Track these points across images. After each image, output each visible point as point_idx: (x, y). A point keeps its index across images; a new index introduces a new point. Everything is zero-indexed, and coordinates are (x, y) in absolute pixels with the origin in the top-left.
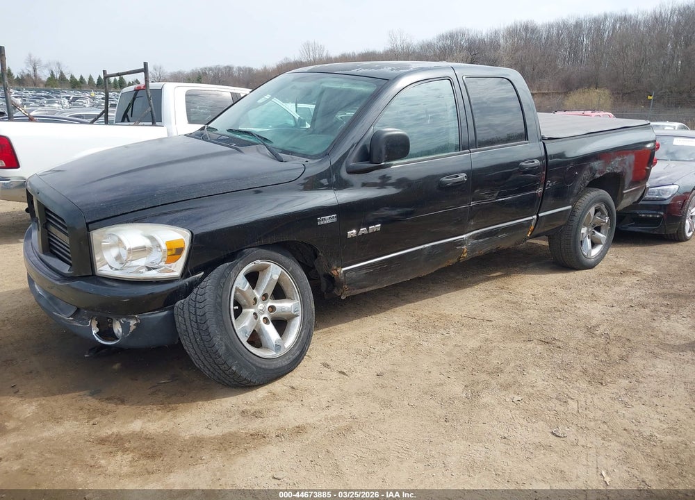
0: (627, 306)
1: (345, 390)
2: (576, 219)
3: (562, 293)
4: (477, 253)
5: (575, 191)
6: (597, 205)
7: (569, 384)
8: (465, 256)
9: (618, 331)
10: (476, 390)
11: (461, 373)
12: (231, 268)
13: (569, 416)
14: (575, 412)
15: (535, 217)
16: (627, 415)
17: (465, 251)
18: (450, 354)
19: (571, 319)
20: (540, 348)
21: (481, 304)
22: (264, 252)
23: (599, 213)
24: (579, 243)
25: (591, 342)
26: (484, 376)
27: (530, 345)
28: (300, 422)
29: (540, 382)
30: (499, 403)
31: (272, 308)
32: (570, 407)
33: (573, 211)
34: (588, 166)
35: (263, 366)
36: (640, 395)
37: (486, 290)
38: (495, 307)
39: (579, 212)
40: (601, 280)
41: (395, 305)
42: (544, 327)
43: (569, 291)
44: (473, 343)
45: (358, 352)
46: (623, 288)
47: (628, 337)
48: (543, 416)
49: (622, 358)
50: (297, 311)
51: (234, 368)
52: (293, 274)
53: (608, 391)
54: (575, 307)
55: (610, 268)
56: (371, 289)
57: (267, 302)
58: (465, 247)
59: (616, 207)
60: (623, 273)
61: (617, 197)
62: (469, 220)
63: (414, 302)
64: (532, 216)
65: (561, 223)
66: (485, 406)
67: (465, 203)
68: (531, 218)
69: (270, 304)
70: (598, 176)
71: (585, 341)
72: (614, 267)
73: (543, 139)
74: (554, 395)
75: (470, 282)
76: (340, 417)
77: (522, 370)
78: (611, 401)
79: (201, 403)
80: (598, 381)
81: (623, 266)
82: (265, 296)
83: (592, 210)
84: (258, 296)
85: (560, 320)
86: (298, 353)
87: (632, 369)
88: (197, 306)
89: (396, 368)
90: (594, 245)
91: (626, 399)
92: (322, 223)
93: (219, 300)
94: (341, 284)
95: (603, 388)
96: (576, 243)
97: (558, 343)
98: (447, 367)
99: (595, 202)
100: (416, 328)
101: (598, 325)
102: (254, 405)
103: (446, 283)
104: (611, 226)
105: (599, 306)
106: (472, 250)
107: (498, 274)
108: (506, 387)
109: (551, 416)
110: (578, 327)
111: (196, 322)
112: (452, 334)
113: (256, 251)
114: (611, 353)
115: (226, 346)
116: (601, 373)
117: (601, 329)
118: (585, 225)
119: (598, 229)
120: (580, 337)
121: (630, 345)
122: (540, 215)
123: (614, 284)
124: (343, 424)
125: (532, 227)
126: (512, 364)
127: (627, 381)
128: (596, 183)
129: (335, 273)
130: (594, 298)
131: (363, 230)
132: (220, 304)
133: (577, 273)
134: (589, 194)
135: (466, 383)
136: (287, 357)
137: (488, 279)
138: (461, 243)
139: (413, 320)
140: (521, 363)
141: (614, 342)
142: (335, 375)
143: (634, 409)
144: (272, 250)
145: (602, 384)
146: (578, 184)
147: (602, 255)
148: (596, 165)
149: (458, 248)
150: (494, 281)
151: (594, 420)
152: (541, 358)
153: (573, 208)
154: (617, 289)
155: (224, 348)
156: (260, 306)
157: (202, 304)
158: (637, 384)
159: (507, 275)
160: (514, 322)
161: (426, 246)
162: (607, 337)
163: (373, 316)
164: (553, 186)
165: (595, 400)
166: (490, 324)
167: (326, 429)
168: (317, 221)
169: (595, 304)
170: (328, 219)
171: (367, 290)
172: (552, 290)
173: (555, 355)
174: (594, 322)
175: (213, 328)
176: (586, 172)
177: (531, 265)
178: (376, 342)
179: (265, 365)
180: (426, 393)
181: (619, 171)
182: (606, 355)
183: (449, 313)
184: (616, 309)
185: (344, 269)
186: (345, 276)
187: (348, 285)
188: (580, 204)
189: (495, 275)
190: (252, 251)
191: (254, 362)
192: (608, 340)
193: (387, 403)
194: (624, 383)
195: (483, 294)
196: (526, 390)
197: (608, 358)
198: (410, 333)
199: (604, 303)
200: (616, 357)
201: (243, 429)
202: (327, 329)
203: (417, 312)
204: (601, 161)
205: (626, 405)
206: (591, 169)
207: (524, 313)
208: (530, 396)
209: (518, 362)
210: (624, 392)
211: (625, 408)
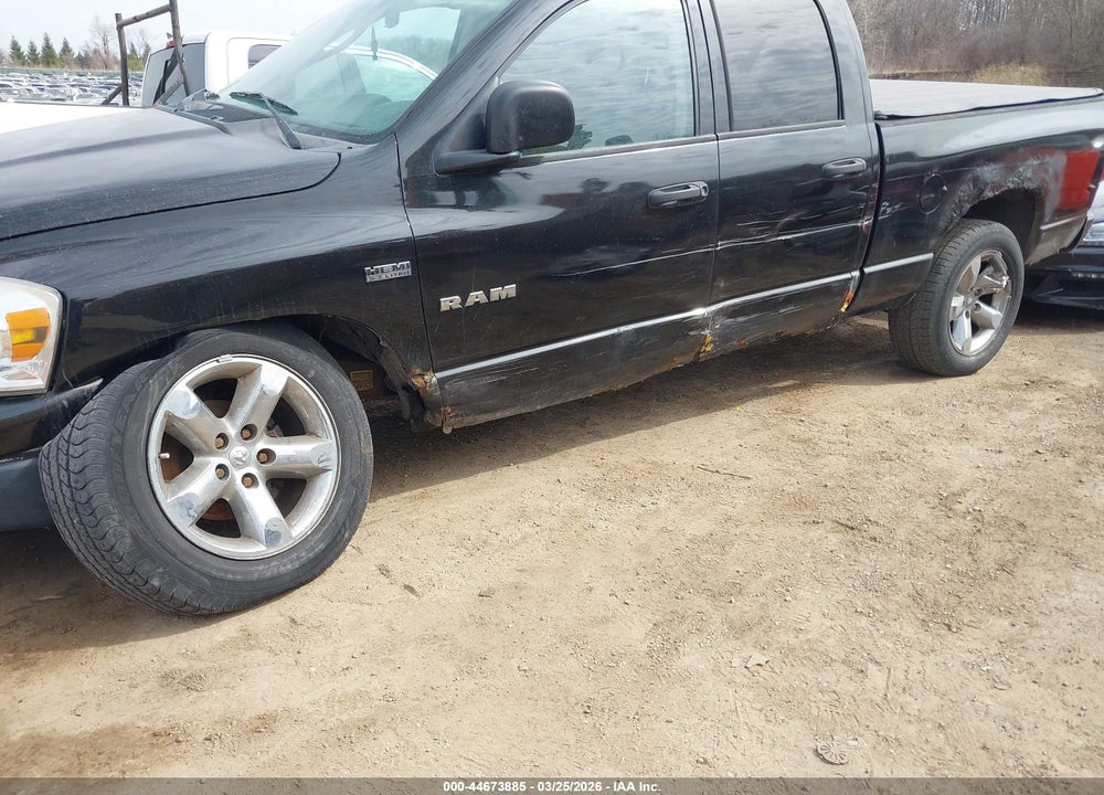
0: (1029, 450)
1: (400, 629)
2: (941, 280)
3: (904, 424)
4: (735, 344)
5: (942, 224)
6: (986, 253)
7: (879, 625)
8: (708, 349)
9: (1003, 505)
10: (673, 635)
11: (655, 594)
12: (151, 373)
13: (864, 706)
14: (878, 698)
15: (856, 274)
16: (995, 710)
17: (709, 339)
18: (644, 550)
19: (911, 477)
20: (834, 539)
21: (737, 442)
22: (239, 337)
23: (990, 269)
24: (947, 327)
25: (944, 529)
26: (701, 602)
27: (815, 533)
28: (273, 705)
29: (817, 620)
30: (716, 671)
31: (266, 455)
32: (869, 684)
33: (935, 265)
34: (970, 175)
35: (230, 576)
36: (1030, 656)
37: (757, 414)
38: (764, 449)
39: (948, 266)
40: (984, 398)
41: (572, 442)
42: (852, 494)
43: (917, 420)
44: (698, 527)
45: (462, 541)
46: (1026, 414)
47: (1021, 520)
48: (805, 706)
49: (1002, 568)
50: (327, 460)
51: (156, 582)
52: (318, 385)
53: (959, 647)
54: (924, 451)
55: (1006, 373)
56: (507, 413)
57: (255, 443)
58: (707, 332)
59: (1025, 257)
60: (1032, 384)
61: (1027, 236)
62: (714, 279)
63: (608, 437)
64: (850, 271)
65: (911, 285)
66: (684, 677)
67: (705, 243)
68: (847, 276)
69: (261, 445)
70: (989, 194)
71: (932, 525)
72: (1016, 372)
73: (877, 117)
74: (839, 654)
75: (729, 399)
76: (362, 695)
77: (784, 589)
78: (963, 672)
79: (91, 649)
80: (941, 618)
81: (1033, 372)
82: (249, 431)
83: (976, 263)
84: (232, 430)
85: (888, 478)
86: (322, 546)
87: (1020, 593)
88: (71, 452)
89: (523, 578)
90: (976, 329)
91: (998, 668)
92: (376, 278)
93: (118, 440)
94: (436, 406)
95: (950, 637)
96: (941, 325)
97: (875, 531)
98: (629, 577)
99: (982, 247)
100: (597, 491)
101: (963, 492)
102: (198, 658)
103: (684, 400)
104: (1014, 294)
105: (972, 451)
106: (723, 337)
107: (786, 383)
108: (740, 630)
109: (822, 705)
110: (921, 496)
111: (69, 486)
112: (662, 504)
113: (217, 335)
114: (982, 554)
115: (134, 537)
116: (954, 600)
117: (969, 499)
118: (960, 291)
119: (987, 299)
120: (922, 516)
121: (1023, 537)
122: (867, 270)
123: (1010, 406)
124: (360, 712)
125: (851, 294)
126: (768, 576)
127: (1006, 623)
128: (985, 210)
129: (418, 382)
130: (964, 433)
131: (476, 296)
132: (120, 449)
133: (941, 383)
134: (970, 232)
135: (658, 617)
136: (294, 556)
137: (765, 393)
138: (698, 324)
139: (595, 474)
140: (785, 572)
141: (992, 529)
142: (395, 592)
143: (1011, 693)
144: (263, 334)
145: (950, 628)
146: (950, 212)
147: (992, 350)
148: (988, 172)
149: (692, 333)
150: (775, 398)
151: (919, 720)
152: (832, 562)
153: (936, 258)
154: (1015, 416)
155: (128, 541)
156: (238, 449)
157: (79, 449)
158: (1027, 630)
159: (805, 385)
160: (794, 480)
161: (623, 329)
162: (979, 517)
163: (523, 465)
164: (894, 215)
165: (929, 669)
166: (744, 484)
167: (322, 724)
168: (364, 274)
169: (965, 447)
170: (388, 271)
171: (499, 415)
172: (885, 417)
173: (862, 558)
174: (956, 486)
175: (103, 500)
176: (964, 187)
177: (855, 366)
178: (506, 520)
179: (234, 573)
180: (566, 640)
181: (1032, 186)
182: (968, 559)
183: (670, 460)
184: (1003, 458)
185: (440, 375)
186: (442, 389)
187: (455, 405)
188: (951, 251)
189: (781, 385)
190: (209, 336)
191: (207, 569)
192: (979, 526)
193: (473, 663)
194: (1000, 625)
195: (747, 424)
196: (783, 638)
197: (974, 566)
198: (578, 501)
199: (982, 444)
200: (991, 566)
201: (145, 719)
202: (421, 490)
203: (610, 459)
204: (998, 166)
205: (995, 682)
206: (976, 180)
207: (819, 463)
208: (788, 652)
209: (781, 572)
210: (994, 650)
211: (992, 691)
